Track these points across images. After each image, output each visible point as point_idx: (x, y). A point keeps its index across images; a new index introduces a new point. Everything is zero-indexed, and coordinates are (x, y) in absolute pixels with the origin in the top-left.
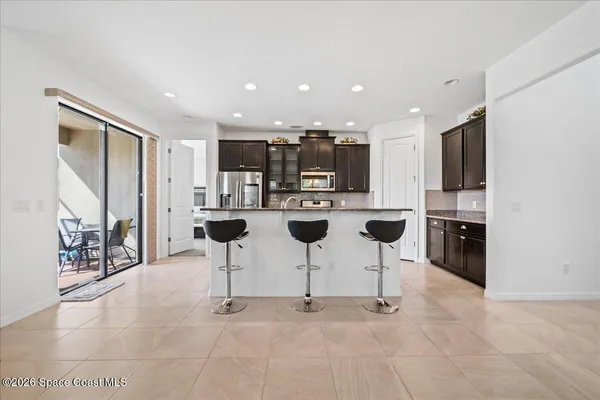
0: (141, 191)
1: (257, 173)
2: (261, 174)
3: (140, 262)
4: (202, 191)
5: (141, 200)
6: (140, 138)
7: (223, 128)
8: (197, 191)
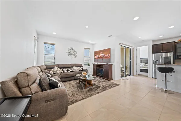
0: (130, 59)
1: (171, 53)
2: (172, 53)
3: (130, 75)
4: (147, 59)
5: (130, 61)
6: (130, 48)
7: (153, 41)
8: (141, 59)
